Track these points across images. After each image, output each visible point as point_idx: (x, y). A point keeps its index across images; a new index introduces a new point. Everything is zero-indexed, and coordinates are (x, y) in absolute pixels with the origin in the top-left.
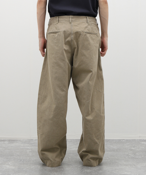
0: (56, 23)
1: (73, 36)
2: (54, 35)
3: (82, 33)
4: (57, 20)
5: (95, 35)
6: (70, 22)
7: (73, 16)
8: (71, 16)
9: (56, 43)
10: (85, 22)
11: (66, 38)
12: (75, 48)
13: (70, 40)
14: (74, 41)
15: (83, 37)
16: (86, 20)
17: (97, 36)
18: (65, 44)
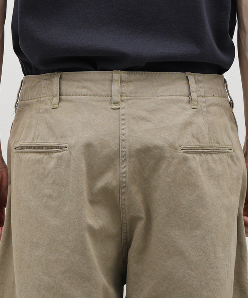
0: (48, 106)
1: (125, 168)
2: (39, 161)
3: (168, 155)
4: (56, 91)
5: (225, 156)
6: (114, 103)
7: (124, 75)
8: (117, 75)
9: (50, 197)
10: (180, 101)
11: (93, 175)
12: (134, 220)
13: (114, 183)
14: (134, 188)
15: (172, 169)
16: (186, 91)
17: (231, 157)
18: (93, 202)
